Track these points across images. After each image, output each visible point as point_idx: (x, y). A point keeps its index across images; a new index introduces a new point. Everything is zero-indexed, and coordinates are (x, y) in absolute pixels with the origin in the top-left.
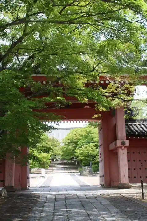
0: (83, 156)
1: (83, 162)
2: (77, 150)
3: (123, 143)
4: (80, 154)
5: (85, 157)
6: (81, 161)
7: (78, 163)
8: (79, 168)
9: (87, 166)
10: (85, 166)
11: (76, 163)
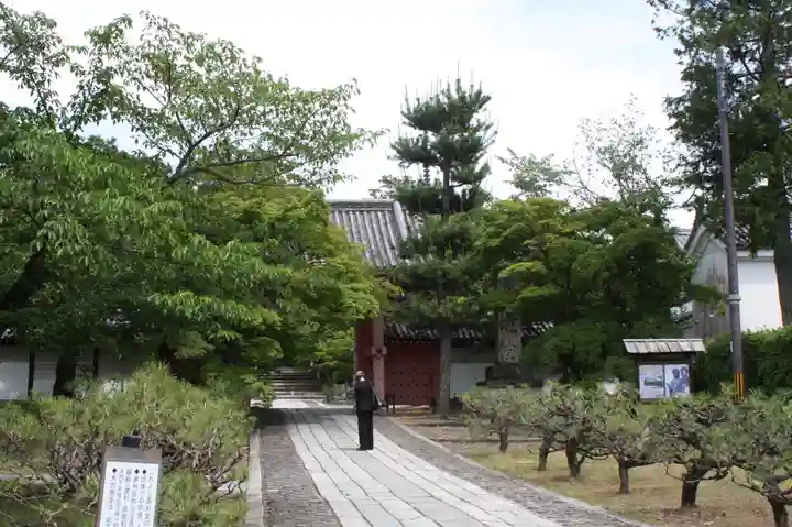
0: (335, 359)
1: (335, 374)
2: (321, 345)
3: (379, 351)
4: (328, 354)
5: (340, 360)
6: (332, 370)
7: (323, 375)
8: (325, 387)
9: (343, 382)
10: (340, 383)
11: (318, 377)
